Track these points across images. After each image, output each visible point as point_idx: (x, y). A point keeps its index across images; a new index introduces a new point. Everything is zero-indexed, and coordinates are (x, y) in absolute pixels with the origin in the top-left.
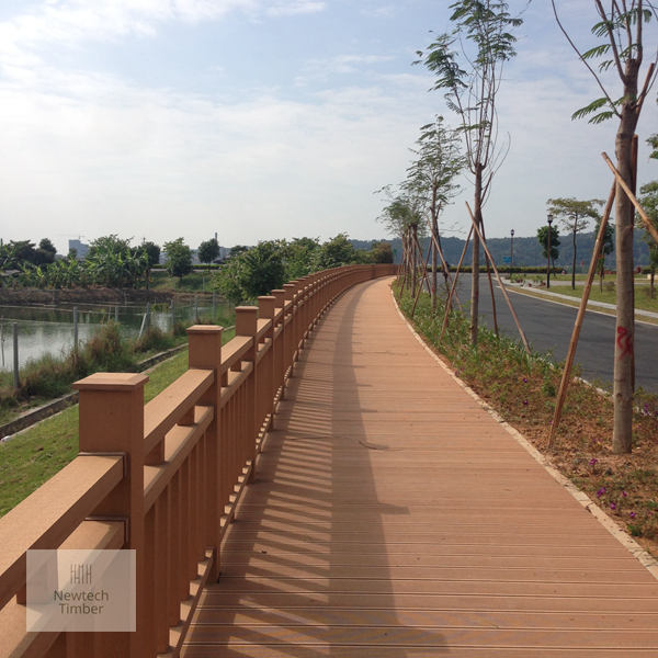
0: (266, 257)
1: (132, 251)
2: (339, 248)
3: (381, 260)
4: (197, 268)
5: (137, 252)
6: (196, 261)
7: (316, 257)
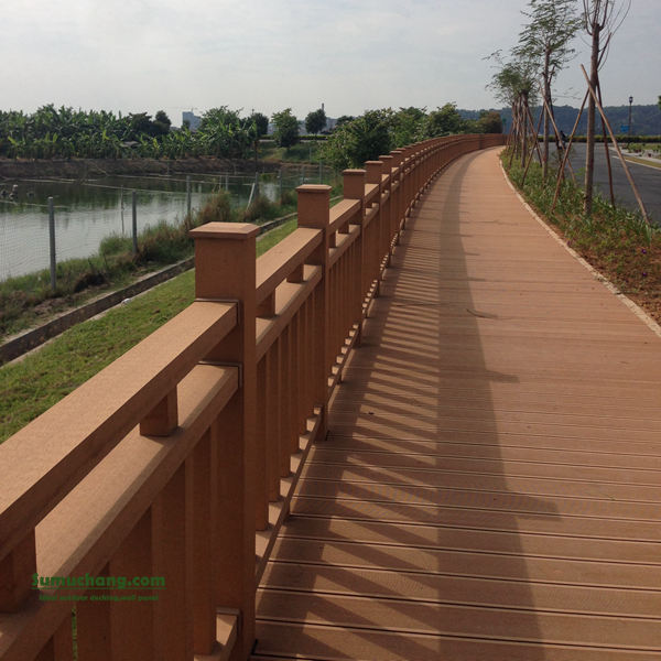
0: (372, 126)
1: (242, 123)
2: (446, 117)
3: (489, 129)
4: (304, 138)
5: (246, 123)
6: (303, 132)
7: (423, 127)
